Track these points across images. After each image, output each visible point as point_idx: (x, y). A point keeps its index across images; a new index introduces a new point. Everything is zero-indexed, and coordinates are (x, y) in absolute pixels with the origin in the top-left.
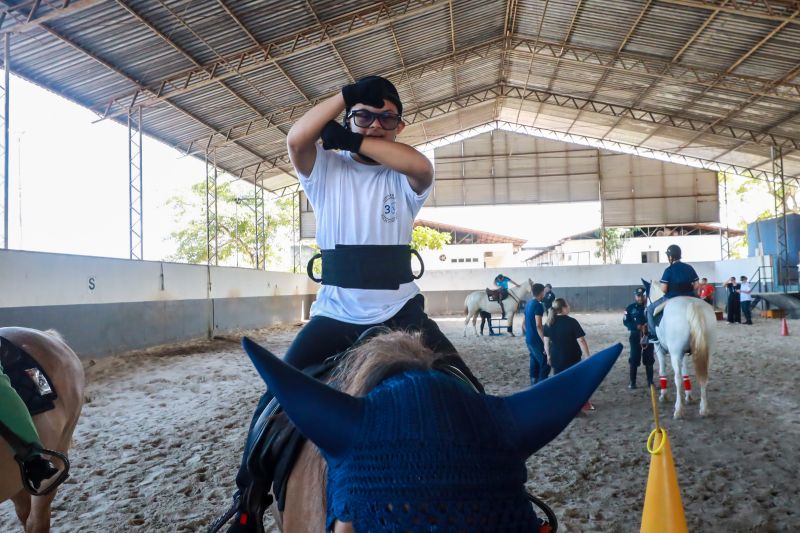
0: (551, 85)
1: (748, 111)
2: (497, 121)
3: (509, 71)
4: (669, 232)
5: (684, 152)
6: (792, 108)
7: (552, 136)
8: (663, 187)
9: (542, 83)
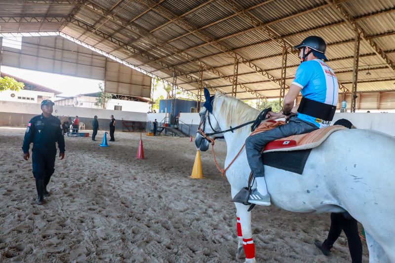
0: (95, 24)
1: (169, 58)
2: (60, 32)
3: (76, 12)
4: (127, 98)
5: (141, 67)
6: (183, 61)
7: (86, 46)
8: (131, 79)
9: (90, 22)
